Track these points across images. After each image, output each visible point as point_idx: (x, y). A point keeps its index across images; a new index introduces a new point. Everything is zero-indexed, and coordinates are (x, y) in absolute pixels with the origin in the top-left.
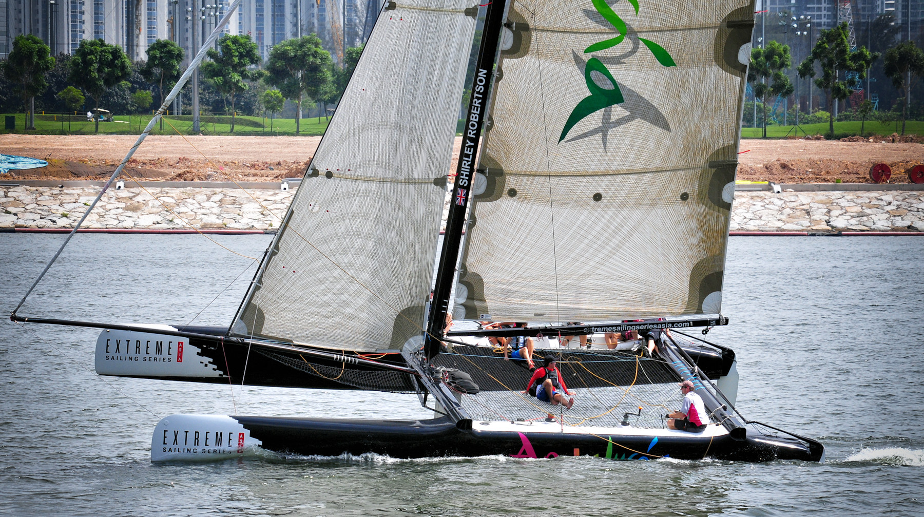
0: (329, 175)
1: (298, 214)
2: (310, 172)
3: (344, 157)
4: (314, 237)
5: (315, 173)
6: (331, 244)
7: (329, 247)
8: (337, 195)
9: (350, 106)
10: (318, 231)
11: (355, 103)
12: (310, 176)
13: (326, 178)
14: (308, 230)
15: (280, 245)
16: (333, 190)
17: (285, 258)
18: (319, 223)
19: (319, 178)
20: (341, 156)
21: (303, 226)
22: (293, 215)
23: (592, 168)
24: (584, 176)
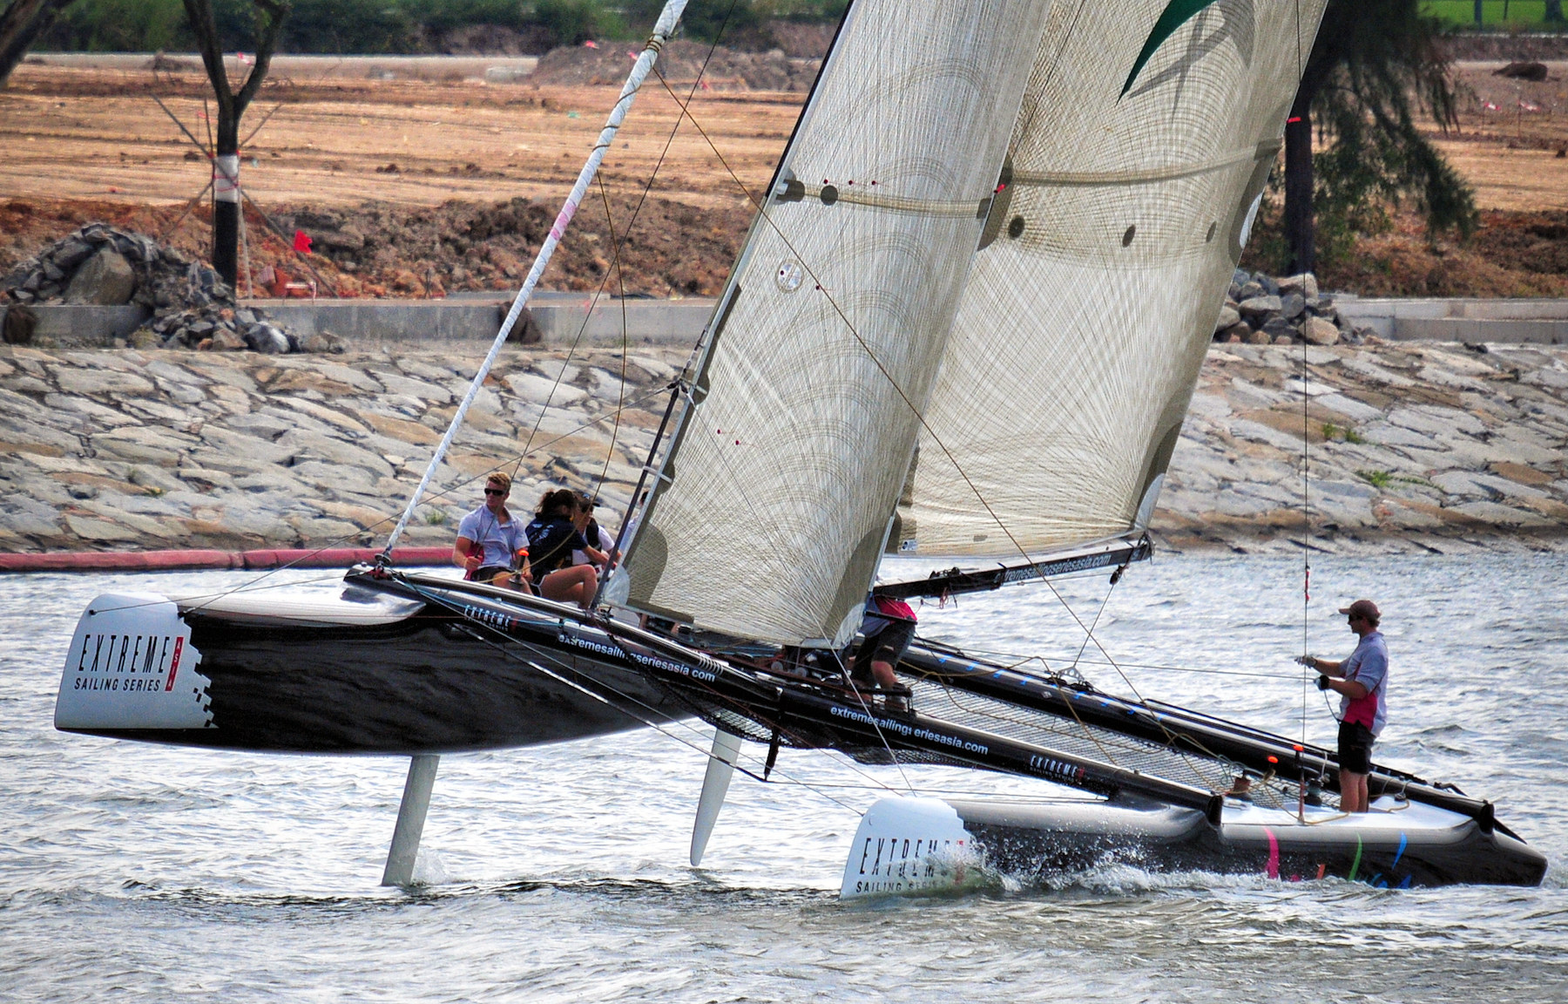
0: (829, 195)
1: (752, 297)
2: (781, 187)
3: (865, 150)
4: (782, 354)
5: (795, 191)
6: (812, 371)
7: (807, 380)
8: (842, 246)
9: (881, 20)
10: (791, 337)
11: (895, 12)
12: (782, 198)
13: (821, 205)
14: (770, 336)
15: (710, 375)
16: (835, 232)
17: (722, 407)
18: (796, 318)
19: (806, 202)
20: (858, 146)
21: (761, 327)
22: (740, 299)
23: (1147, 163)
24: (1128, 183)
